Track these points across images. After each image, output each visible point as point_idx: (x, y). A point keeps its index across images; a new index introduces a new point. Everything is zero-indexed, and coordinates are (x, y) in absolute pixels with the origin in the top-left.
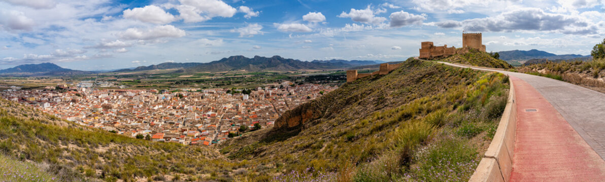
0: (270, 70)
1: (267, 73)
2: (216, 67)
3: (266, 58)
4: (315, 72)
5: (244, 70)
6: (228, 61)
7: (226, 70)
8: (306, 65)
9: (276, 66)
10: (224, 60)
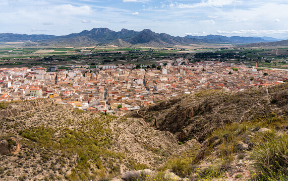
0: (143, 46)
1: (141, 49)
2: (78, 40)
3: (135, 32)
4: (195, 49)
5: (113, 46)
6: (90, 34)
7: (91, 45)
8: (179, 40)
9: (148, 41)
10: (85, 33)
